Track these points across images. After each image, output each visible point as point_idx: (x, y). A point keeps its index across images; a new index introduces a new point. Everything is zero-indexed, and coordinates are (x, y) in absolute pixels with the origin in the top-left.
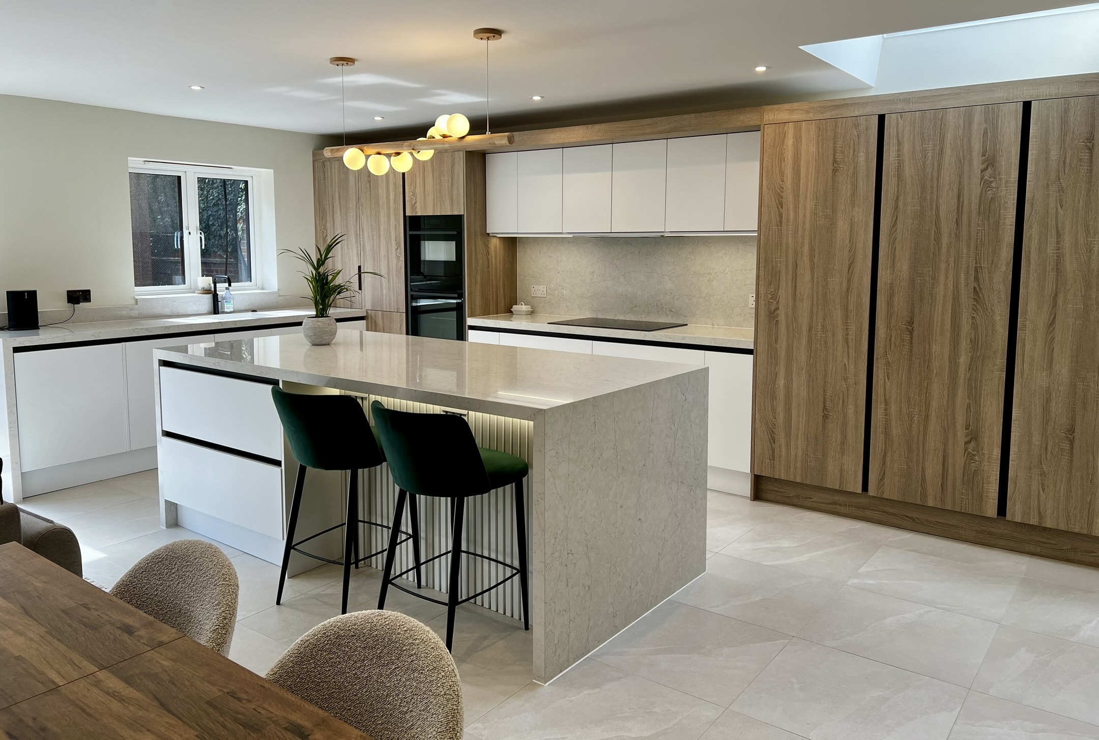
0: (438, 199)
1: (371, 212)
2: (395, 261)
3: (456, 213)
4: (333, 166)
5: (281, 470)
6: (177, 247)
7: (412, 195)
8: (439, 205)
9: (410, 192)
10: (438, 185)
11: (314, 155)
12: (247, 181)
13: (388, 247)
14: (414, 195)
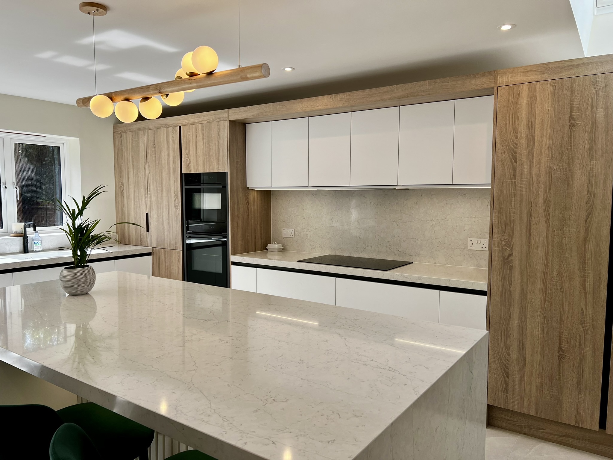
0: (207, 160)
1: (156, 171)
2: (174, 209)
3: (221, 171)
4: (128, 136)
7: (187, 157)
8: (208, 164)
9: (185, 154)
10: (207, 148)
11: (114, 128)
12: (60, 147)
13: (168, 198)
14: (189, 156)
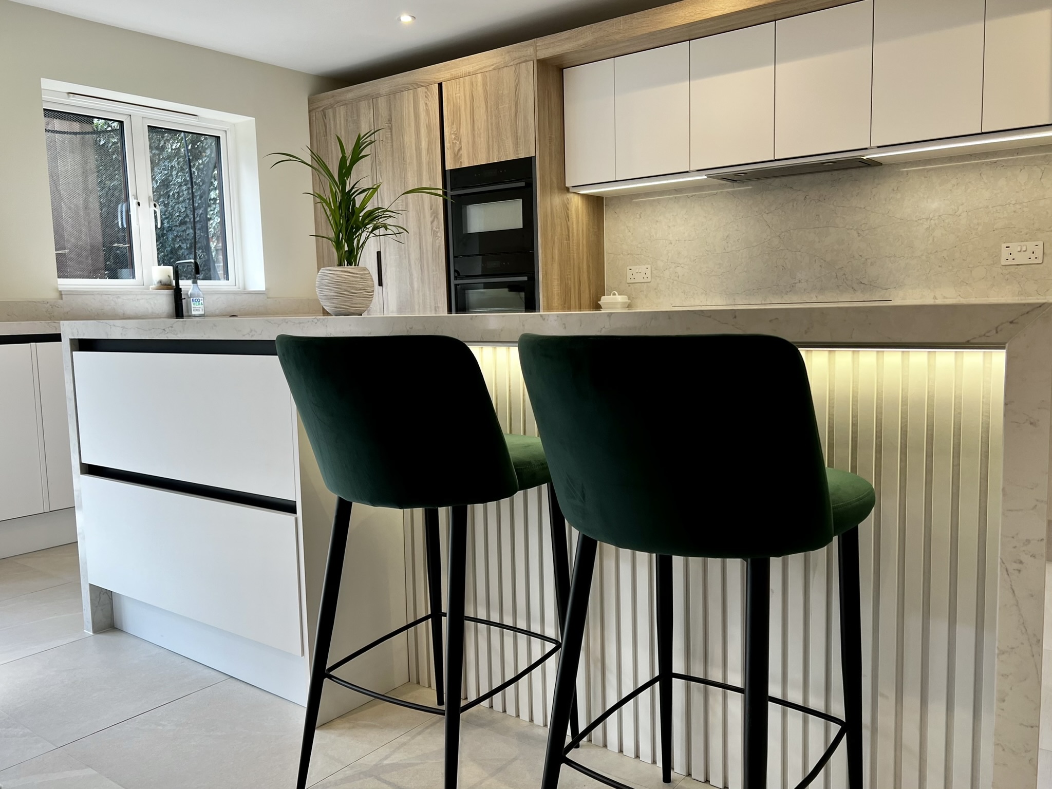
0: (495, 139)
1: (393, 172)
2: (430, 239)
3: (523, 156)
4: (337, 116)
5: (296, 520)
6: (122, 225)
7: (455, 139)
8: (496, 146)
9: (451, 134)
10: (494, 118)
11: (311, 102)
12: (219, 137)
13: (419, 220)
14: (458, 137)
